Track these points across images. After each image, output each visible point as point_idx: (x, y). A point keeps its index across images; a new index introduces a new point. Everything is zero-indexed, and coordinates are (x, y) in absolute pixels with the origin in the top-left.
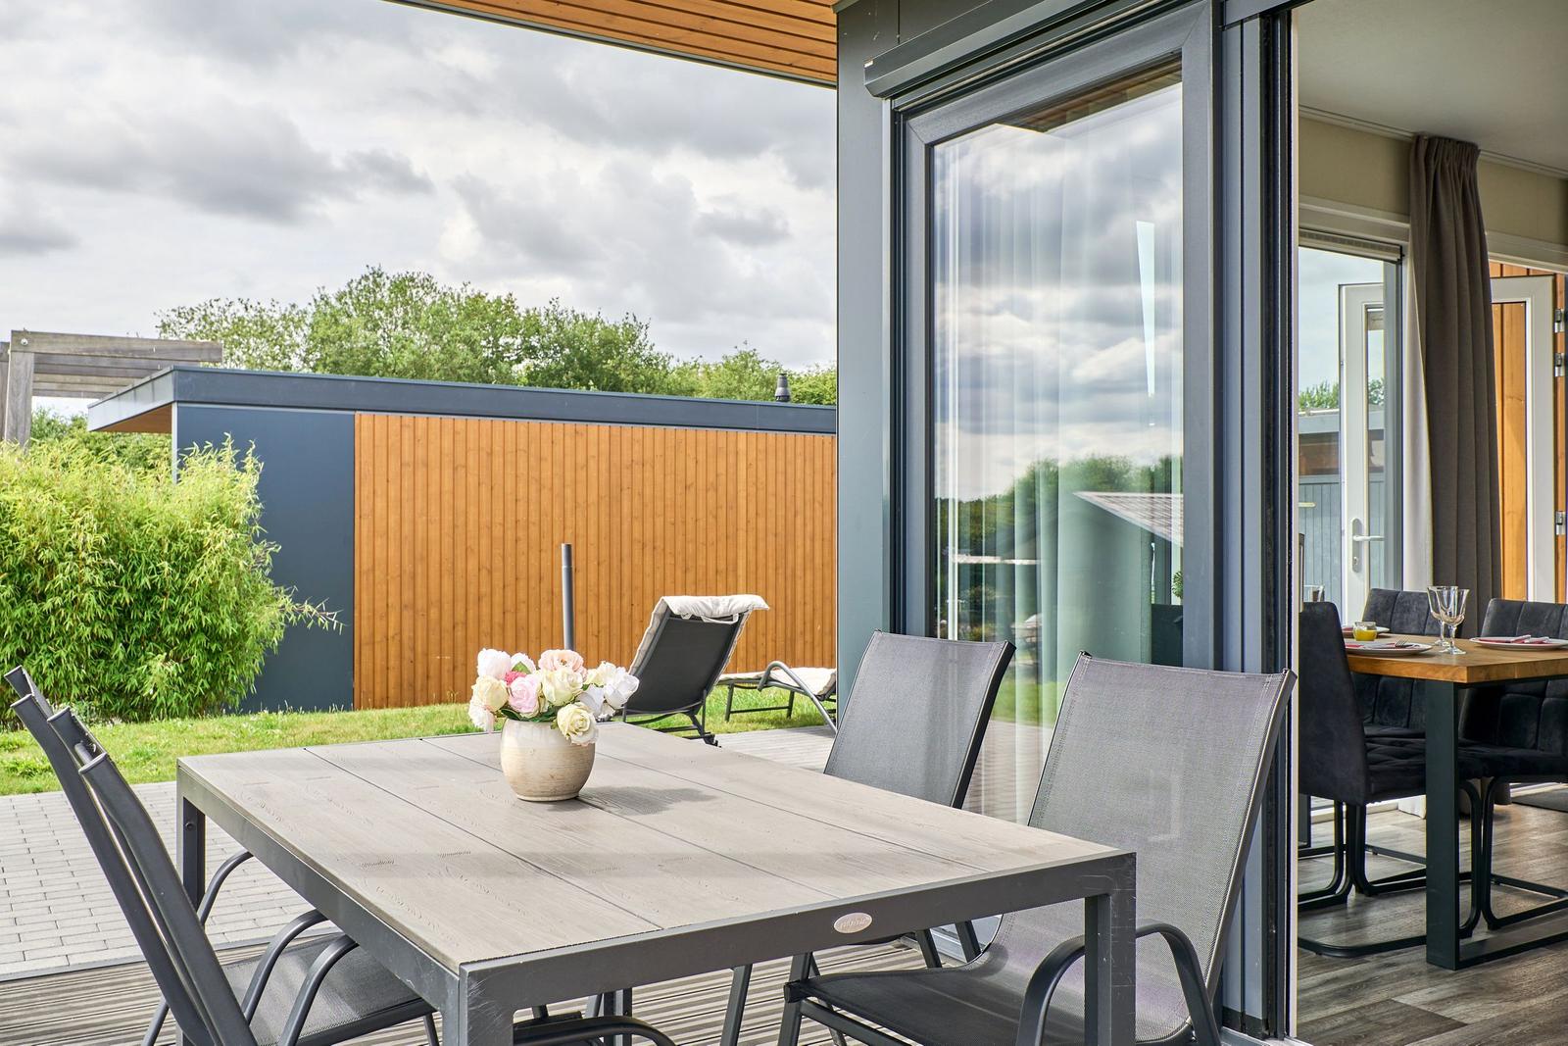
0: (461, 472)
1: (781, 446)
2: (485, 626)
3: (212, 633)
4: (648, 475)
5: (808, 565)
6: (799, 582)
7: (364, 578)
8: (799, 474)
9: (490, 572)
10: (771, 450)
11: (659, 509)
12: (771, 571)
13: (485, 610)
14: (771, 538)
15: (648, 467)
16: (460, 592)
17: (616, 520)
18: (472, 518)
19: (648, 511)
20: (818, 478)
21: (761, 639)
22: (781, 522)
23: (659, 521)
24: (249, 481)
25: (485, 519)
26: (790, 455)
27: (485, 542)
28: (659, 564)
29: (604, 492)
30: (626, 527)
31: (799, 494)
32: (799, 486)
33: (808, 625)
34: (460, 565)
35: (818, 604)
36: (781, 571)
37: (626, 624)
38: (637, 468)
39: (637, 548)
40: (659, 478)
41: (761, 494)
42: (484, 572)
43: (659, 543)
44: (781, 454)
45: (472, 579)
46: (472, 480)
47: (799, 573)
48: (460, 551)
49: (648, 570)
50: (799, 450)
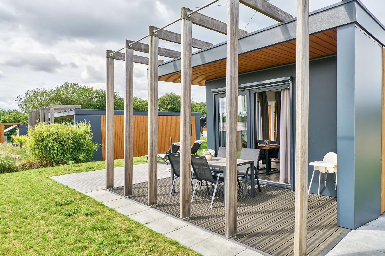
0: (116, 124)
1: (162, 118)
2: (121, 147)
3: (87, 150)
4: (143, 123)
5: (166, 136)
6: (165, 138)
7: (103, 140)
8: (164, 122)
9: (121, 139)
10: (160, 118)
11: (145, 128)
12: (161, 137)
13: (121, 144)
14: (161, 132)
15: (143, 122)
16: (117, 142)
17: (139, 130)
18: (118, 131)
19: (143, 129)
20: (167, 123)
21: (160, 147)
22: (162, 129)
23: (145, 130)
24: (89, 127)
25: (120, 131)
26: (163, 119)
27: (120, 134)
28: (145, 136)
29: (137, 126)
30: (140, 131)
31: (164, 125)
32: (164, 124)
33: (166, 145)
34: (117, 138)
35: (168, 141)
36: (162, 137)
37: (141, 146)
38: (141, 122)
39: (142, 134)
40: (145, 123)
41: (159, 125)
42: (120, 139)
43: (145, 133)
44: (162, 119)
45: (119, 140)
46: (118, 125)
47: (165, 137)
48: (117, 136)
49: (143, 137)
50: (164, 118)
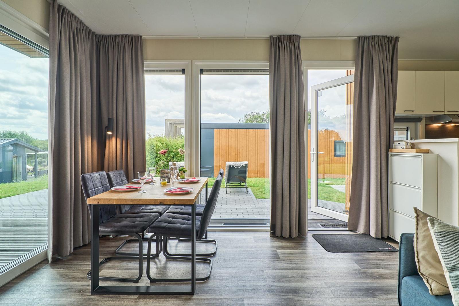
0: (232, 138)
25: (236, 146)
27: (236, 150)
34: (232, 154)
45: (234, 156)
46: (234, 140)
48: (232, 151)
